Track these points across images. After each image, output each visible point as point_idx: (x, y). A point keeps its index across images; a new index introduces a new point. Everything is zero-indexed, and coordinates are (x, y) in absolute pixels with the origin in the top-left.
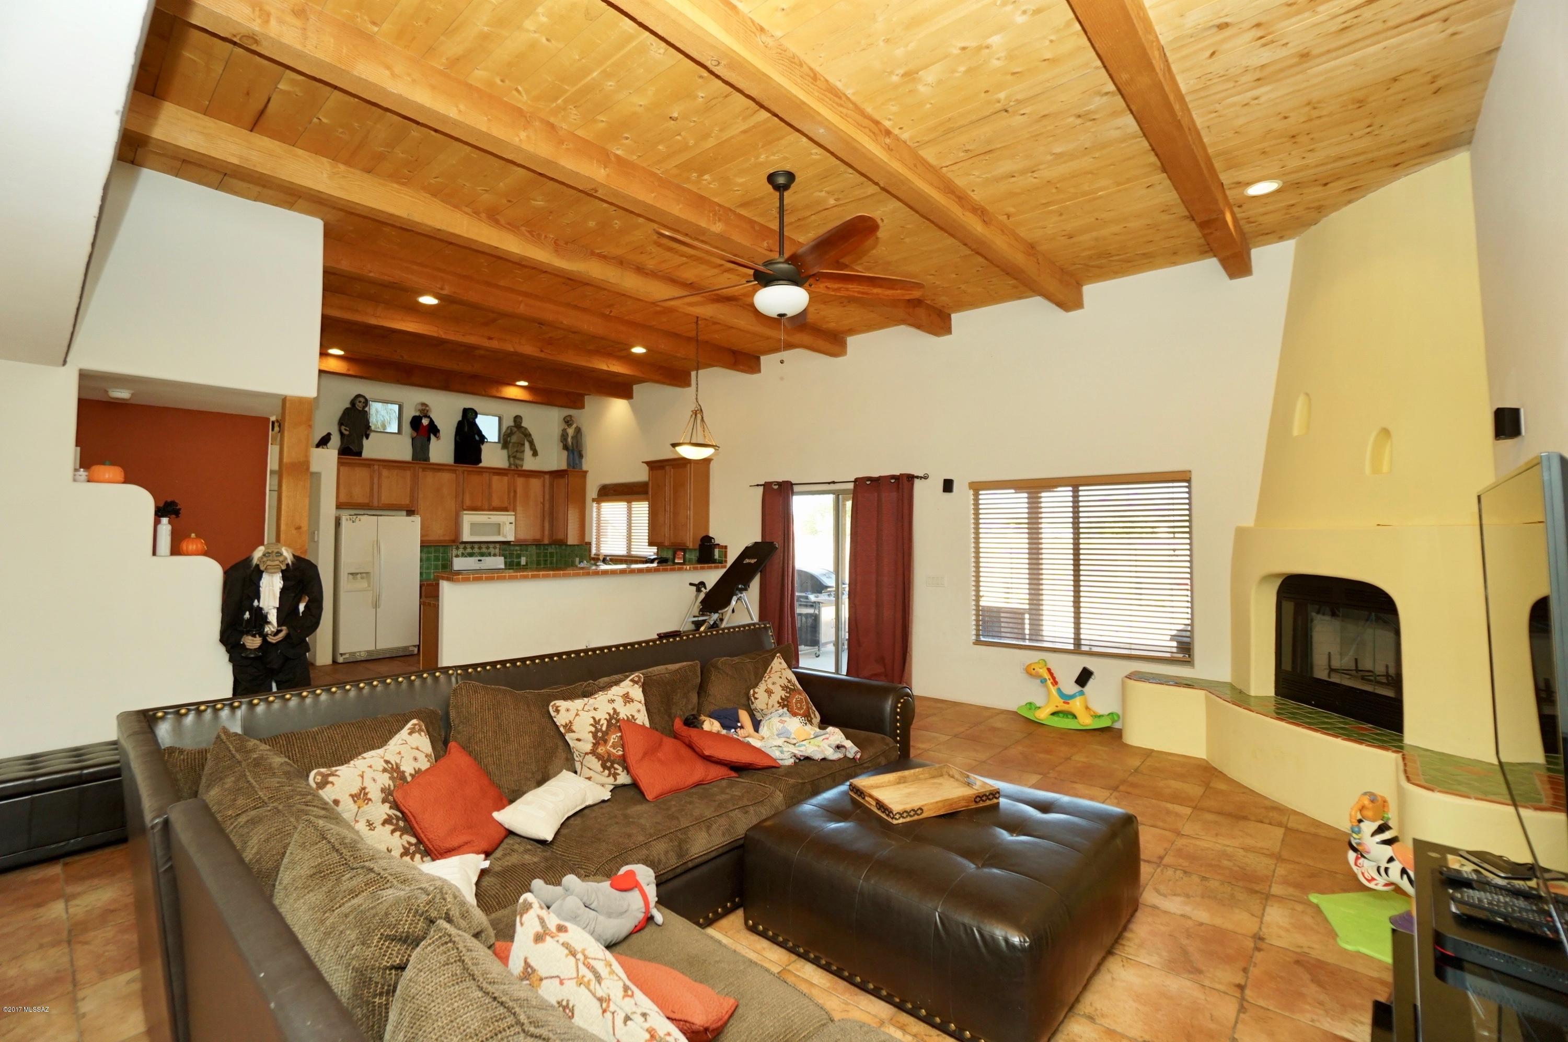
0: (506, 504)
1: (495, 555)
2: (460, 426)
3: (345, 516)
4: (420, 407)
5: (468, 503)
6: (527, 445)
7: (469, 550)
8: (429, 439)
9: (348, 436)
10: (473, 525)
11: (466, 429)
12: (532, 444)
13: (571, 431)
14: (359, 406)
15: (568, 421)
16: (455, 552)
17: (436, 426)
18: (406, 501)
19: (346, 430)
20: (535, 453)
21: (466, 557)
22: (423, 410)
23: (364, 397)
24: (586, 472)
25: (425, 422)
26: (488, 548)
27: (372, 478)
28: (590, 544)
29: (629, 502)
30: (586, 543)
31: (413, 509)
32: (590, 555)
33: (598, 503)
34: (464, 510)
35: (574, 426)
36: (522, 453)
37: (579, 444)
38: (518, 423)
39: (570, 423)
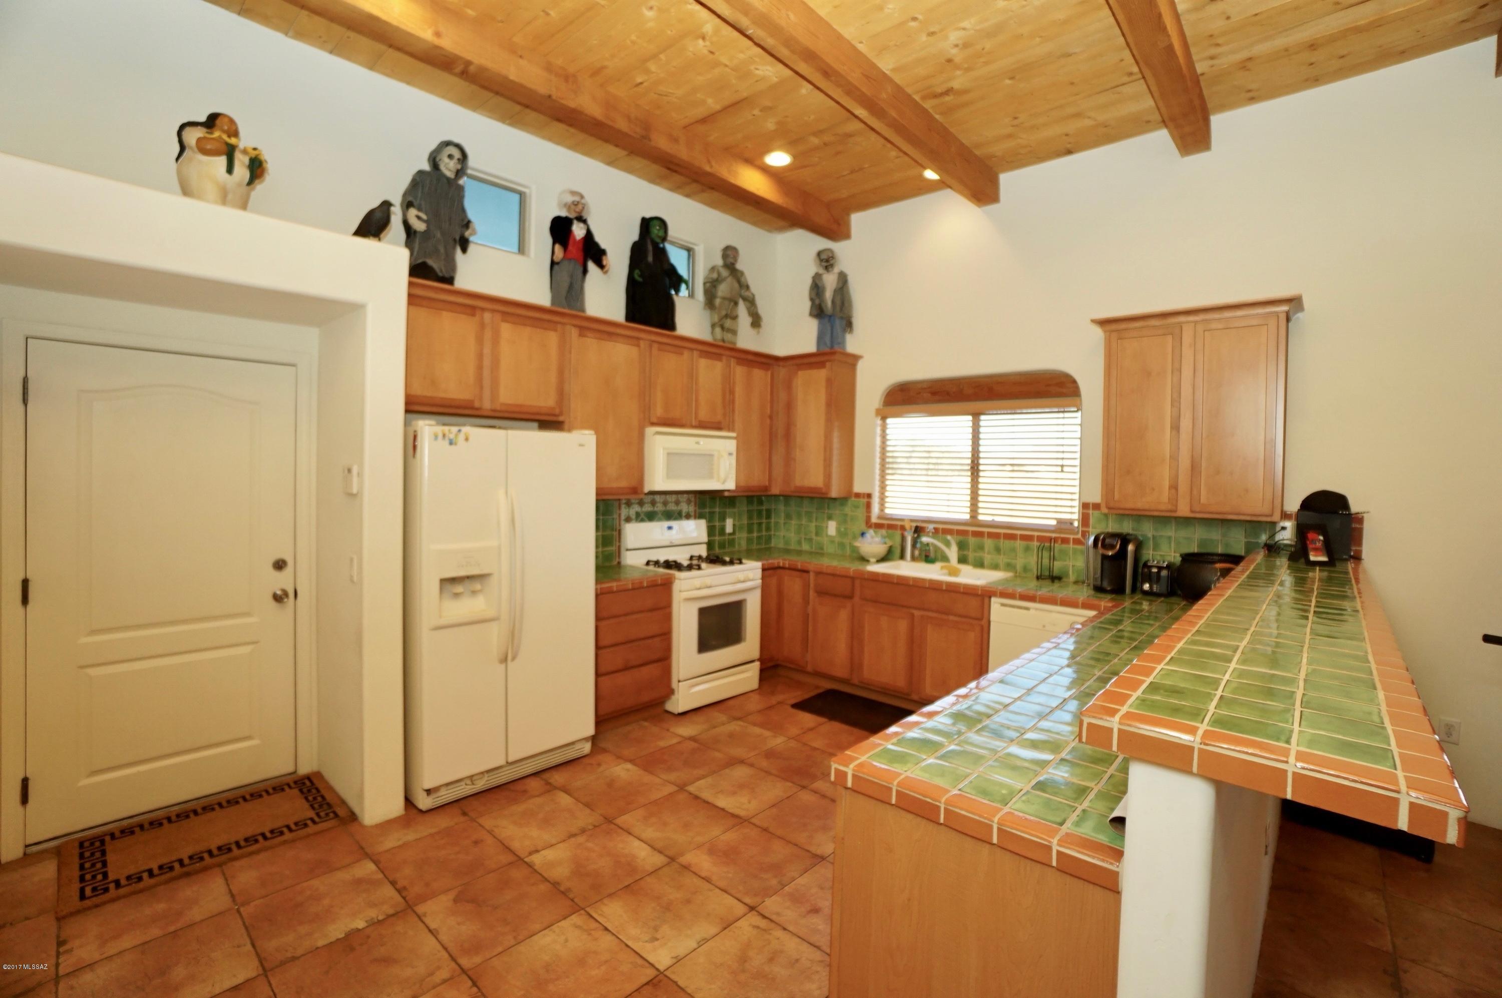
0: (719, 417)
1: (688, 517)
2: (637, 252)
3: (426, 427)
4: (570, 199)
5: (659, 411)
6: (742, 310)
7: (647, 508)
8: (585, 271)
9: (426, 234)
10: (671, 455)
11: (650, 259)
12: (751, 302)
13: (830, 281)
14: (448, 167)
15: (826, 260)
16: (624, 512)
17: (596, 245)
18: (546, 401)
19: (419, 218)
20: (756, 322)
21: (642, 520)
22: (576, 204)
23: (458, 146)
24: (856, 358)
25: (578, 231)
26: (677, 503)
27: (480, 340)
28: (869, 496)
29: (976, 415)
30: (858, 495)
31: (561, 419)
32: (868, 518)
33: (884, 419)
34: (653, 424)
35: (836, 270)
36: (735, 318)
37: (846, 304)
38: (730, 260)
39: (828, 264)
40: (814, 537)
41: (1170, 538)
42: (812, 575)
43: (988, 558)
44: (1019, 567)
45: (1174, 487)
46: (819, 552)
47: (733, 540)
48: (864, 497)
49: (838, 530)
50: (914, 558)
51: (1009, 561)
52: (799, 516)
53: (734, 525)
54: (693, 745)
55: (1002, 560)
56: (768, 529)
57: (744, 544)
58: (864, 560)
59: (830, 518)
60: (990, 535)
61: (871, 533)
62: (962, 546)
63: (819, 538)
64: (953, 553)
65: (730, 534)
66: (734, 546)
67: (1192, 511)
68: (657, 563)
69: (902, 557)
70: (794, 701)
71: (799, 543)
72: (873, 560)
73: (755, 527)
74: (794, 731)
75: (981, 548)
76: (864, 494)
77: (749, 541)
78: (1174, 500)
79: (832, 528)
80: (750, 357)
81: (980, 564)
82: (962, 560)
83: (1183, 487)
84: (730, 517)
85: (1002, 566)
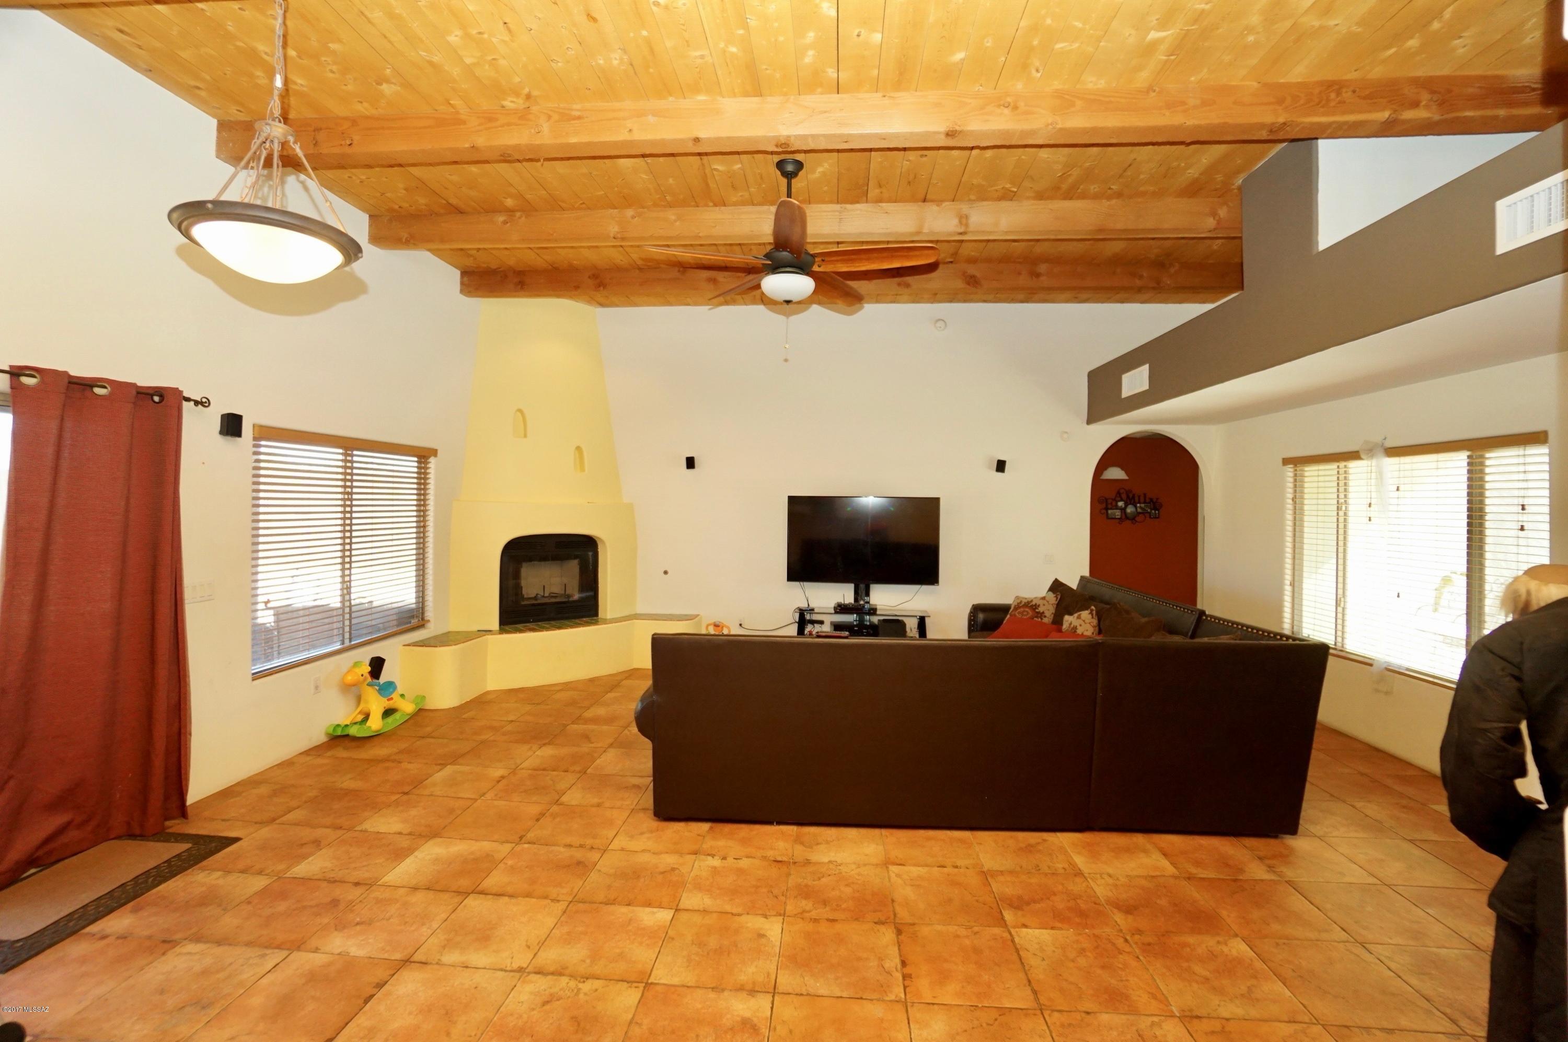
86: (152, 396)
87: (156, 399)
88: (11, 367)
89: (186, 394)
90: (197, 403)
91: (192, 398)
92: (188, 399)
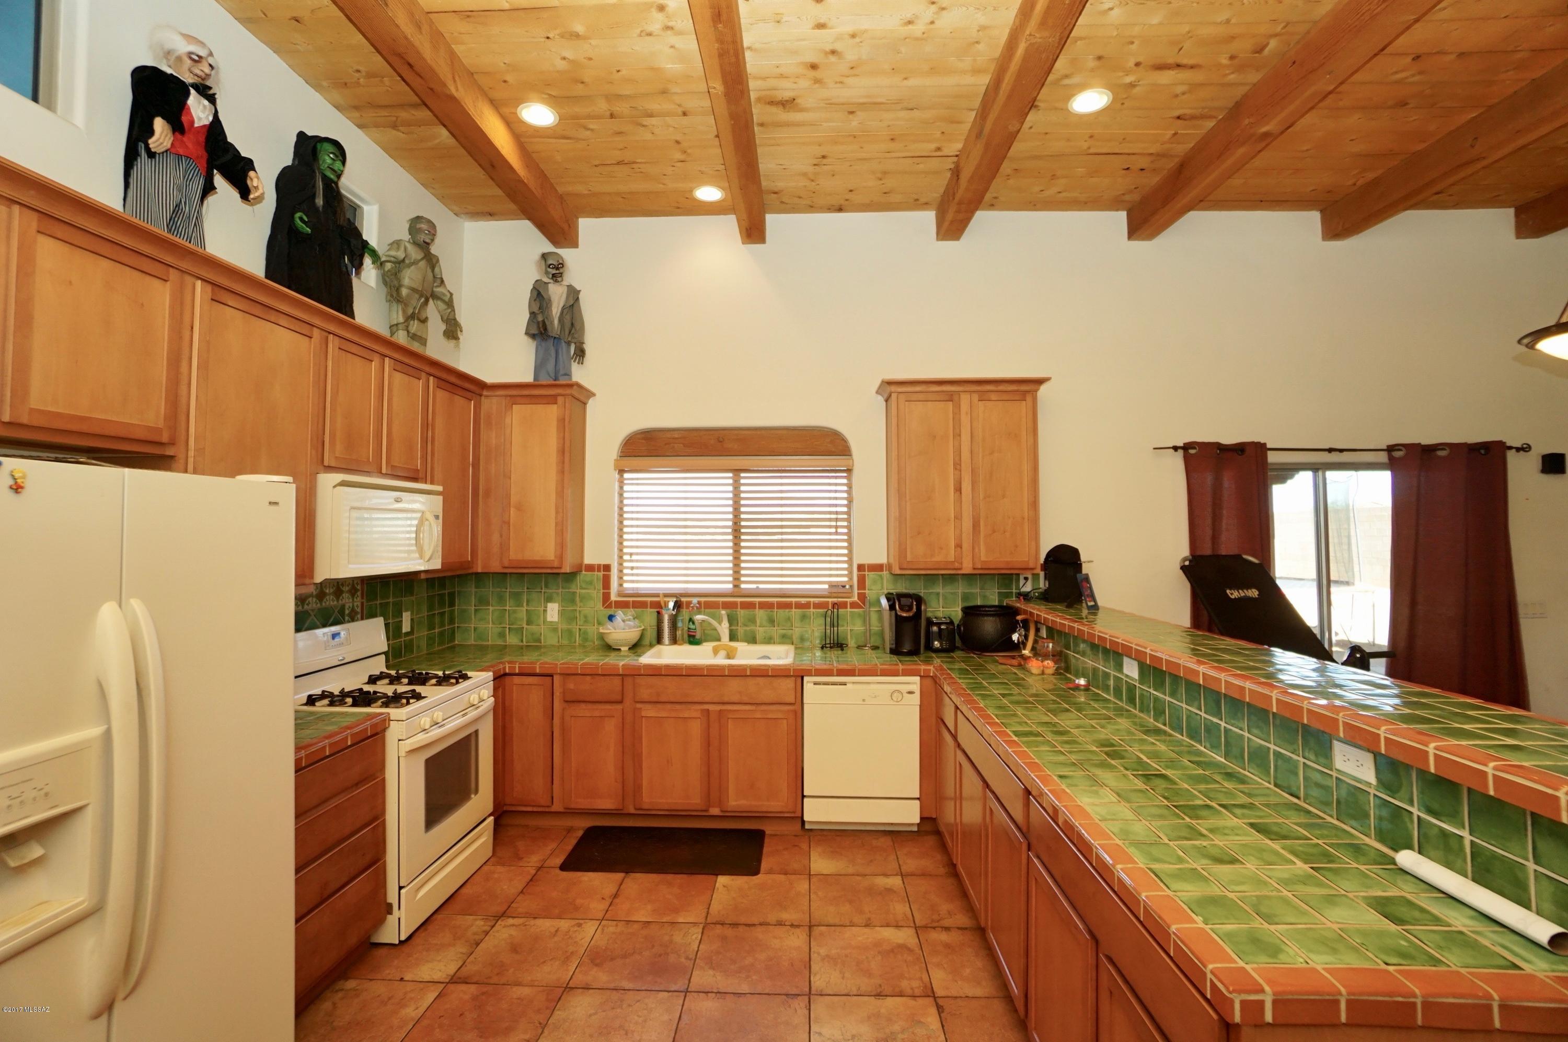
0: (417, 463)
1: (353, 615)
5: (338, 448)
6: (433, 311)
8: (209, 188)
11: (320, 201)
12: (447, 303)
13: (558, 294)
15: (553, 268)
18: (141, 418)
20: (452, 331)
22: (196, 64)
24: (588, 395)
25: (199, 111)
26: (338, 595)
28: (607, 568)
29: (737, 471)
30: (590, 568)
31: (169, 452)
32: (606, 597)
33: (621, 472)
34: (330, 469)
35: (565, 283)
36: (424, 321)
37: (578, 327)
38: (422, 237)
39: (558, 272)
40: (525, 626)
41: (938, 594)
42: (557, 679)
43: (760, 632)
44: (796, 638)
45: (959, 546)
46: (535, 645)
47: (412, 640)
48: (599, 570)
49: (562, 613)
50: (674, 641)
51: (784, 632)
52: (501, 599)
53: (412, 620)
54: (466, 992)
55: (776, 631)
56: (452, 621)
57: (423, 644)
58: (609, 648)
59: (549, 599)
60: (763, 606)
61: (620, 615)
62: (732, 620)
63: (533, 628)
64: (724, 629)
65: (407, 634)
66: (412, 652)
67: (974, 569)
68: (336, 699)
69: (659, 640)
70: (559, 861)
71: (502, 635)
72: (624, 649)
73: (437, 620)
74: (598, 907)
75: (753, 620)
76: (599, 566)
77: (431, 639)
78: (959, 559)
79: (553, 612)
80: (453, 379)
81: (752, 640)
82: (733, 637)
83: (966, 545)
84: (406, 611)
85: (777, 639)
86: (1479, 450)
87: (1483, 452)
88: (1388, 446)
89: (1508, 444)
90: (1518, 450)
91: (1514, 446)
92: (1510, 448)
